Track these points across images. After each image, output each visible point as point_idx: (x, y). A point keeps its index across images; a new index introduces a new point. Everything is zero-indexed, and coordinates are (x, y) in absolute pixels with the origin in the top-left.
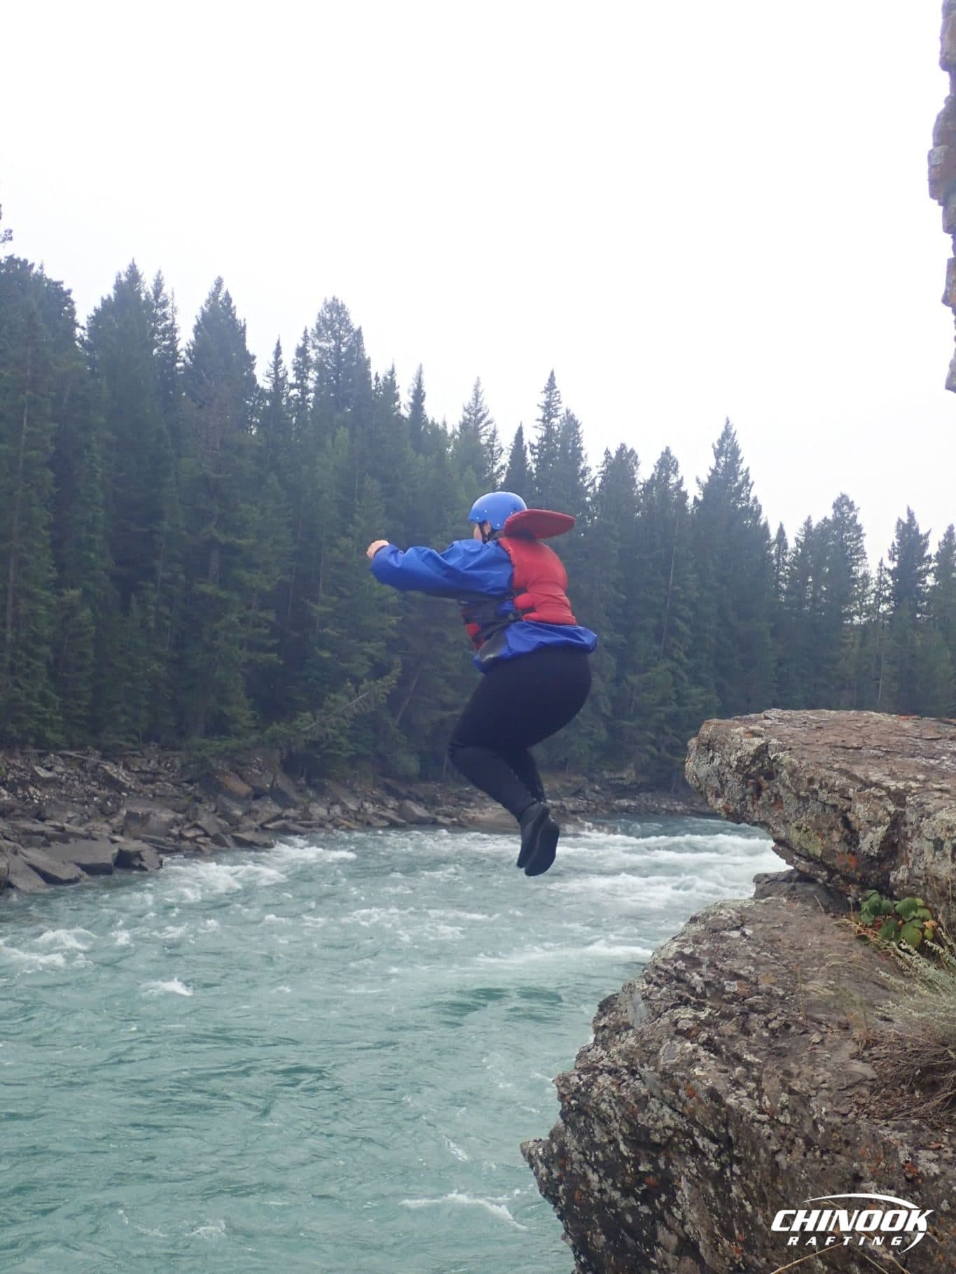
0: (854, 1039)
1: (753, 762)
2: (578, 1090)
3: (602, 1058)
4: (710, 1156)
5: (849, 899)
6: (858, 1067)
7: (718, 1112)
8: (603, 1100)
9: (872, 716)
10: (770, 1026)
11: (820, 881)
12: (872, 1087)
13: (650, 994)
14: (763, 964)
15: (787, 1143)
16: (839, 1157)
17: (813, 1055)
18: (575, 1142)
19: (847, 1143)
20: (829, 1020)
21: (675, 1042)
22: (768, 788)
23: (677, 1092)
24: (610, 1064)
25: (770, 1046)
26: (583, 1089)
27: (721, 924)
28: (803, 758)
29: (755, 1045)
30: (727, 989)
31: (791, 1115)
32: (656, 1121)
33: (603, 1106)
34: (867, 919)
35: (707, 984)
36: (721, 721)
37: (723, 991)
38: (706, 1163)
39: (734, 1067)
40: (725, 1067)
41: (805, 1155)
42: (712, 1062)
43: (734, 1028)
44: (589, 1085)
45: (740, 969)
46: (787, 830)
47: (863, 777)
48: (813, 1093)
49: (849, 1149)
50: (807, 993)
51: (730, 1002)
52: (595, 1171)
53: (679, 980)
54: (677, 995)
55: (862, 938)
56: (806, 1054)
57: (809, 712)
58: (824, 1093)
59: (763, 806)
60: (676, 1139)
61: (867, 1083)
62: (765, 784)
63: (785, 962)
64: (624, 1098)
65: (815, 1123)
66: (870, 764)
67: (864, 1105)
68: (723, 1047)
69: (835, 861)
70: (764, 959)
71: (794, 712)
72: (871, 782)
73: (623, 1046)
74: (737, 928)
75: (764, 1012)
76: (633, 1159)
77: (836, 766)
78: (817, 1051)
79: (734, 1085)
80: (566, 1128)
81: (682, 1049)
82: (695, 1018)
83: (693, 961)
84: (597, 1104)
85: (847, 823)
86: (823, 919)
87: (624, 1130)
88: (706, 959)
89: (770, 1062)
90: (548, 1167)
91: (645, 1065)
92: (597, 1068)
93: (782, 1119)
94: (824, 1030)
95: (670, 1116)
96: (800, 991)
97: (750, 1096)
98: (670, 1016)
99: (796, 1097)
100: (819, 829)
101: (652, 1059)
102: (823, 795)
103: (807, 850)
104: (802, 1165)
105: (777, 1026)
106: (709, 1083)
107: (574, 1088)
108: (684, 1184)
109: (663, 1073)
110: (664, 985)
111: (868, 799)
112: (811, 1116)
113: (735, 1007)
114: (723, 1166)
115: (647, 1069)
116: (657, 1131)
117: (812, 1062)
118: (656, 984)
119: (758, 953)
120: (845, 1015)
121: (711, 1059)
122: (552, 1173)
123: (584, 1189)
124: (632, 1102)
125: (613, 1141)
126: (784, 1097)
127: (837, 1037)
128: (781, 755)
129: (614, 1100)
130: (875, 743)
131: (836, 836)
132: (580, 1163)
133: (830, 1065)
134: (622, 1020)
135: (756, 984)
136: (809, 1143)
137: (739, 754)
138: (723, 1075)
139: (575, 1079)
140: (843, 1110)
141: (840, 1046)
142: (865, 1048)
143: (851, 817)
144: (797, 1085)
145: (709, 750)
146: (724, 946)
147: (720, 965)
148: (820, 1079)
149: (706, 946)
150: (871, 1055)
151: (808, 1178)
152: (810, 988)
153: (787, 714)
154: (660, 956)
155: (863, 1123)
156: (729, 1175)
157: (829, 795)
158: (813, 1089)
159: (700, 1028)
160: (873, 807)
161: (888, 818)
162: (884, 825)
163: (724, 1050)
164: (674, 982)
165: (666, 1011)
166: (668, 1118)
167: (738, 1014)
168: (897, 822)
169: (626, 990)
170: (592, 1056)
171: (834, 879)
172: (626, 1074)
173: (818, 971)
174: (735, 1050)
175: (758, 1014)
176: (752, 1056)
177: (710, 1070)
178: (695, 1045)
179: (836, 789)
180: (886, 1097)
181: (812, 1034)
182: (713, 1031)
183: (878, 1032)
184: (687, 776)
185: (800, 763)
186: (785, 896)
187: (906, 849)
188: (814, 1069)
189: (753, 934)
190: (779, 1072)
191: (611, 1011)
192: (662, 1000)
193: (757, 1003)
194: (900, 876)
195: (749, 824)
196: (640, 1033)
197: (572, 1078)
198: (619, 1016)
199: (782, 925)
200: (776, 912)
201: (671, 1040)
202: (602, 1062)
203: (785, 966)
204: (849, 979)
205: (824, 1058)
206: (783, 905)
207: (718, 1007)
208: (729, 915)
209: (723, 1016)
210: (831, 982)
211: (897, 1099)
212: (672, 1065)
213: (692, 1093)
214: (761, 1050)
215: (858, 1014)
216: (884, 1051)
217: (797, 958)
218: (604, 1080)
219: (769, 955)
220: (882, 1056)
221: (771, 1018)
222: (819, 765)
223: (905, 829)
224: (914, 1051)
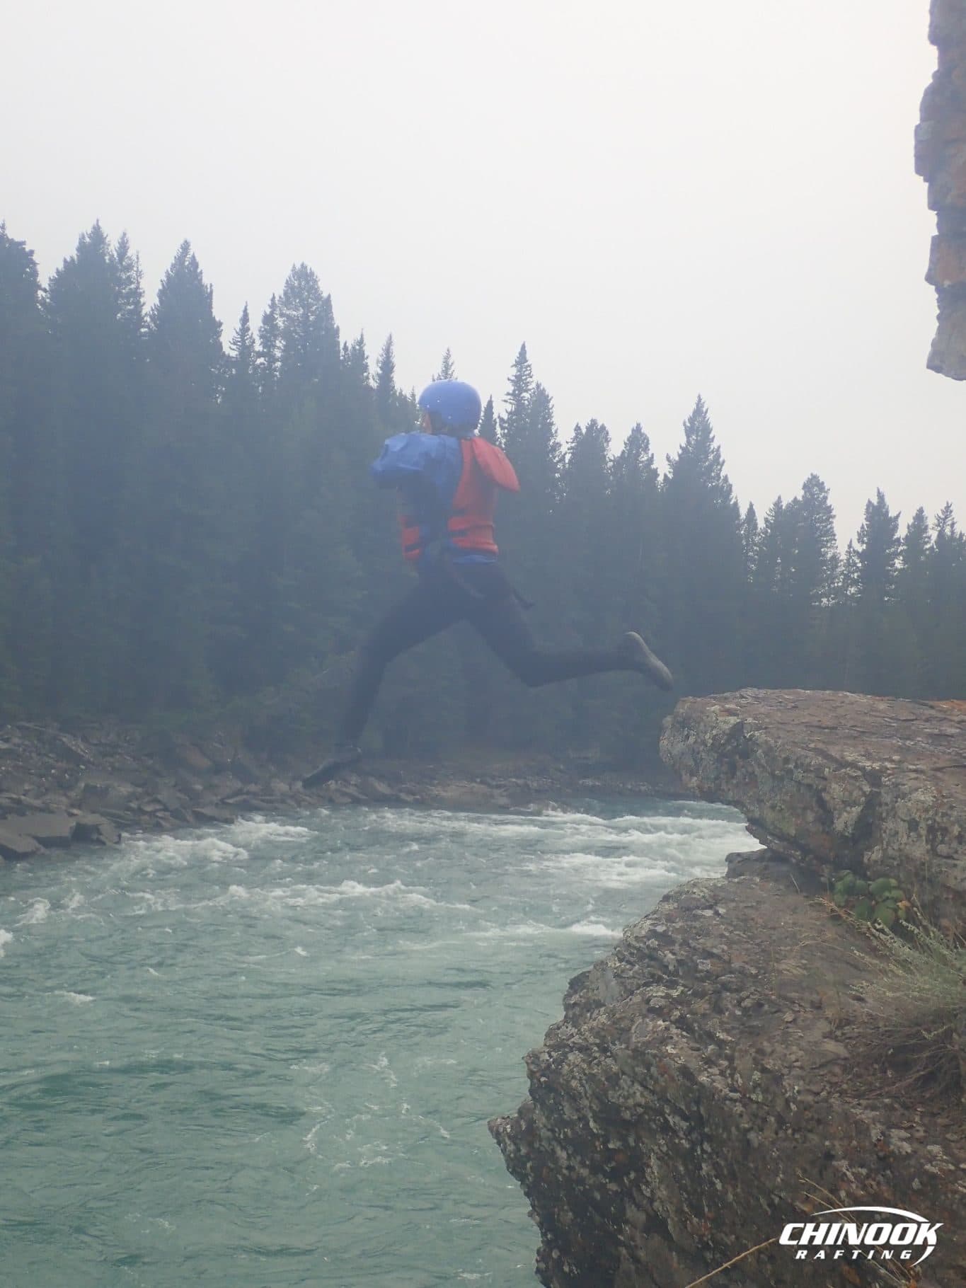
0: (827, 1018)
1: (728, 741)
2: (549, 1066)
3: (572, 1036)
4: (681, 1134)
5: (822, 879)
6: (831, 1046)
7: (690, 1090)
8: (574, 1077)
9: (847, 696)
10: (743, 1004)
11: (794, 861)
12: (844, 1065)
13: (622, 972)
14: (735, 943)
15: (759, 1122)
16: (810, 1136)
17: (786, 1034)
18: (544, 1120)
19: (819, 1122)
20: (801, 999)
21: (648, 1020)
22: (743, 767)
23: (649, 1070)
24: (581, 1041)
25: (743, 1024)
26: (553, 1066)
27: (694, 903)
28: (779, 738)
29: (728, 1023)
30: (700, 967)
31: (763, 1093)
32: (626, 1098)
33: (574, 1083)
34: (840, 898)
35: (680, 962)
36: (699, 699)
37: (697, 971)
38: (677, 1141)
39: (706, 1048)
40: (697, 1045)
41: (777, 1133)
42: (685, 1040)
43: (707, 1006)
44: (559, 1062)
45: (715, 947)
46: (761, 810)
47: (838, 756)
48: (785, 1071)
49: (821, 1127)
50: (780, 972)
51: (702, 980)
52: (563, 1148)
53: (652, 958)
54: (649, 973)
55: (835, 918)
56: (779, 1032)
57: (784, 691)
58: (796, 1072)
59: (737, 786)
60: (647, 1117)
61: (839, 1062)
62: (740, 763)
63: (758, 941)
64: (594, 1075)
65: (787, 1101)
66: (845, 744)
67: (836, 1083)
68: (696, 1025)
69: (809, 841)
70: (737, 937)
71: (772, 691)
72: (847, 762)
73: (595, 1024)
74: (710, 907)
75: (738, 991)
76: (603, 1136)
77: (812, 745)
78: (790, 1030)
79: (706, 1063)
80: (535, 1106)
81: (653, 1027)
82: (668, 996)
83: (665, 939)
84: (568, 1082)
85: (822, 803)
86: (796, 899)
87: (595, 1107)
88: (679, 937)
89: (743, 1040)
90: (515, 1144)
91: (617, 1043)
92: (568, 1045)
93: (754, 1097)
94: (797, 1009)
95: (642, 1095)
96: (774, 970)
97: (722, 1073)
98: (642, 994)
99: (769, 1076)
100: (794, 809)
101: (624, 1036)
103: (781, 829)
104: (773, 1143)
105: (749, 1005)
106: (681, 1061)
107: (543, 1065)
108: (653, 1161)
109: (635, 1050)
110: (637, 963)
111: (844, 779)
112: (784, 1094)
113: (707, 985)
114: (693, 1144)
115: (618, 1047)
116: (627, 1108)
117: (785, 1041)
118: (628, 962)
119: (731, 932)
120: (818, 994)
121: (683, 1037)
122: (519, 1150)
123: (552, 1166)
124: (603, 1079)
125: (583, 1119)
126: (757, 1076)
127: (810, 1016)
128: (757, 733)
129: (584, 1077)
130: (852, 723)
131: (810, 816)
132: (548, 1139)
134: (593, 998)
135: (729, 962)
136: (781, 1121)
137: (714, 732)
138: (695, 1053)
139: (547, 1057)
140: (815, 1088)
141: (813, 1025)
142: (839, 1027)
143: (826, 796)
144: (770, 1064)
145: (684, 728)
146: (697, 924)
147: (693, 943)
148: (793, 1057)
149: (678, 925)
150: (843, 1034)
151: (779, 1156)
152: (784, 966)
153: (762, 693)
154: (632, 934)
155: (835, 1101)
156: (699, 1153)
157: (805, 774)
158: (786, 1067)
159: (672, 1006)
160: (848, 786)
161: (863, 799)
162: (859, 805)
163: (696, 1028)
164: (647, 960)
165: (638, 989)
166: (639, 1095)
167: (710, 992)
168: (872, 802)
169: (598, 968)
170: (562, 1033)
171: (807, 859)
172: (597, 1052)
173: (791, 950)
174: (707, 1028)
175: (731, 992)
176: (725, 1034)
177: (682, 1048)
178: (667, 1023)
179: (812, 769)
180: (859, 1076)
181: (785, 1013)
182: (685, 1009)
183: (851, 1011)
184: (661, 754)
185: (776, 742)
186: (758, 875)
187: (881, 829)
188: (786, 1048)
189: (726, 913)
190: (753, 1050)
191: (584, 988)
192: (634, 977)
193: (730, 982)
194: (874, 857)
195: (722, 802)
196: (611, 1011)
197: (542, 1055)
198: (590, 994)
199: (754, 904)
200: (748, 890)
201: (643, 1018)
202: (572, 1040)
203: (758, 944)
204: (822, 959)
205: (796, 1037)
206: (756, 884)
207: (691, 986)
208: (702, 894)
209: (695, 994)
210: (804, 962)
211: (869, 1078)
212: (644, 1043)
213: (664, 1071)
214: (733, 1028)
215: (831, 993)
216: (857, 1031)
217: (770, 937)
218: (575, 1057)
219: (742, 934)
220: (855, 1035)
221: (744, 996)
222: (795, 744)
223: (880, 810)
224: (887, 1031)
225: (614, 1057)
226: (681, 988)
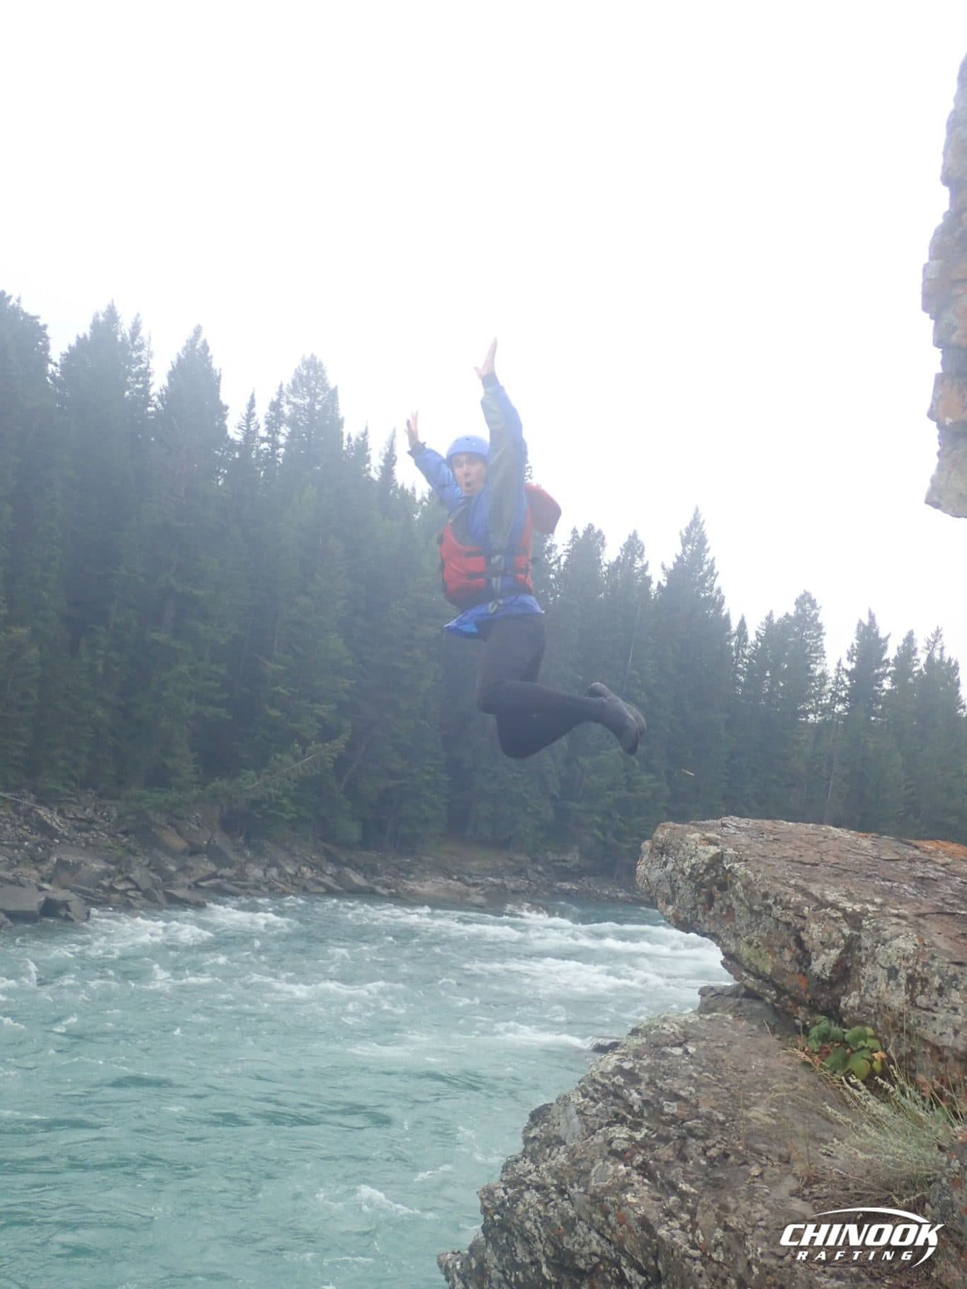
0: (795, 1174)
1: (707, 871)
2: (503, 1204)
3: (530, 1172)
6: (798, 1205)
7: (648, 1243)
8: (529, 1218)
9: (829, 831)
10: (708, 1154)
11: (768, 1000)
13: (585, 1109)
14: (703, 1085)
15: (718, 1283)
17: (751, 1192)
18: (495, 1259)
20: (770, 1151)
21: (608, 1163)
22: (721, 899)
23: (607, 1218)
24: (538, 1179)
25: (707, 1175)
26: (508, 1204)
27: (664, 1039)
28: (759, 871)
29: (692, 1173)
30: (666, 1110)
31: (725, 1253)
32: (582, 1246)
33: (528, 1225)
34: (814, 1045)
35: (646, 1103)
36: (678, 825)
37: (663, 1114)
39: (668, 1196)
40: (658, 1195)
42: (646, 1188)
43: (670, 1152)
44: (514, 1200)
45: (680, 1089)
46: (738, 945)
47: (819, 896)
48: (749, 1230)
50: (748, 1120)
51: (668, 1124)
53: (617, 1096)
54: (613, 1112)
56: (744, 1187)
57: (766, 822)
58: (761, 1232)
59: (714, 917)
60: (602, 1267)
62: (718, 895)
63: (727, 1085)
64: (550, 1218)
65: (750, 1264)
66: (826, 882)
68: (658, 1173)
69: (785, 980)
71: (751, 821)
72: (827, 901)
73: (553, 1163)
74: (680, 1045)
75: (703, 1138)
76: (555, 1283)
77: (792, 882)
78: (756, 1185)
79: (667, 1215)
80: (487, 1243)
81: (615, 1171)
82: (631, 1139)
83: (633, 1079)
84: (522, 1222)
85: (800, 943)
86: (770, 1040)
87: (548, 1252)
88: (646, 1076)
89: (706, 1194)
90: (464, 1283)
91: (575, 1185)
92: (525, 1182)
93: (715, 1256)
94: (764, 1162)
95: (598, 1243)
96: (741, 1118)
97: (683, 1228)
98: (605, 1134)
99: (732, 1234)
100: (771, 946)
101: (583, 1179)
102: (777, 911)
103: (756, 967)
105: (715, 1155)
106: (641, 1211)
107: (498, 1202)
109: (591, 1196)
110: (601, 1100)
111: (824, 919)
112: (746, 1255)
113: (672, 1130)
115: (576, 1189)
116: (582, 1256)
117: (751, 1196)
118: (592, 1099)
119: (700, 1073)
120: (786, 1146)
121: (645, 1184)
124: (559, 1223)
125: (536, 1263)
126: (719, 1233)
127: (777, 1171)
128: (736, 865)
129: (539, 1220)
130: (834, 860)
131: (787, 955)
133: (769, 1201)
134: (554, 1133)
135: (697, 1106)
137: (693, 861)
138: (656, 1203)
139: (502, 1193)
140: (780, 1251)
141: (780, 1181)
142: (808, 1184)
143: (804, 936)
144: (733, 1221)
145: (662, 854)
146: (665, 1063)
147: (660, 1084)
148: (758, 1216)
149: (647, 1062)
150: (811, 1193)
152: (751, 1114)
153: (743, 823)
154: (598, 1069)
155: (800, 1267)
157: (783, 912)
158: (750, 1226)
159: (635, 1150)
160: (828, 927)
161: (843, 941)
162: (838, 947)
163: (659, 1176)
164: (611, 1098)
165: (600, 1129)
166: (595, 1244)
167: (675, 1138)
168: (851, 945)
169: (560, 1102)
170: (520, 1169)
171: (782, 999)
172: (555, 1193)
173: (762, 1097)
174: (670, 1176)
175: (697, 1140)
176: (688, 1185)
177: (643, 1197)
178: (629, 1168)
179: (791, 906)
181: (751, 1166)
182: (648, 1154)
183: (819, 1167)
184: (638, 879)
185: (755, 875)
186: (730, 1012)
187: (859, 974)
188: (752, 1205)
189: (697, 1053)
190: (716, 1206)
191: (543, 1123)
192: (597, 1116)
193: (696, 1127)
194: (851, 1003)
196: (572, 1150)
197: (498, 1191)
198: (551, 1129)
199: (726, 1044)
200: (720, 1029)
201: (604, 1161)
202: (530, 1177)
203: (727, 1089)
204: (793, 1108)
205: (762, 1194)
206: (729, 1023)
207: (655, 1129)
208: (672, 1030)
209: (660, 1138)
210: (774, 1110)
212: (603, 1188)
213: (622, 1220)
214: (697, 1179)
215: (802, 1148)
216: (825, 1190)
217: (741, 1082)
218: (531, 1196)
219: (711, 1076)
220: (824, 1195)
221: (710, 1145)
222: (775, 879)
223: (860, 954)
224: (856, 1194)
225: (569, 1199)
226: (645, 1131)
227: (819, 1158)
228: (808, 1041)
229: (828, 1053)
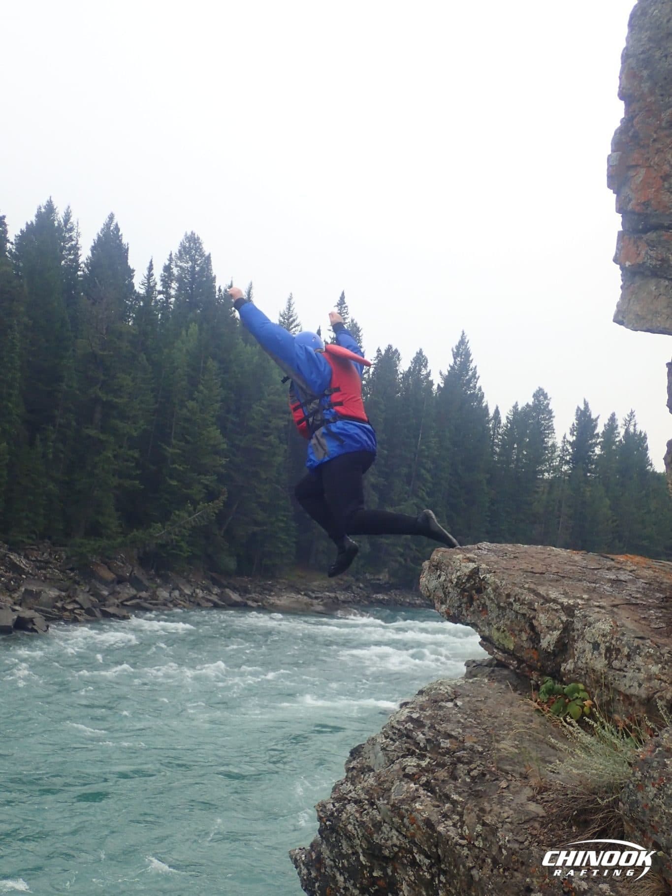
0: (531, 786)
1: (468, 580)
2: (332, 814)
3: (350, 791)
4: (424, 868)
5: (532, 682)
6: (533, 807)
7: (431, 836)
8: (350, 823)
9: (553, 550)
10: (471, 774)
11: (512, 668)
12: (542, 822)
13: (387, 746)
14: (468, 727)
15: (480, 862)
16: (516, 874)
17: (501, 797)
18: (328, 852)
19: (523, 864)
20: (513, 771)
21: (403, 783)
22: (478, 599)
23: (402, 820)
24: (356, 796)
25: (470, 789)
26: (336, 814)
27: (440, 697)
28: (503, 579)
29: (460, 788)
30: (442, 745)
31: (483, 841)
32: (386, 840)
33: (350, 827)
34: (543, 697)
35: (428, 741)
37: (440, 748)
38: (421, 873)
39: (444, 803)
40: (437, 803)
41: (492, 871)
42: (429, 799)
43: (446, 774)
44: (340, 811)
45: (452, 730)
46: (490, 630)
47: (545, 595)
48: (500, 825)
49: (524, 868)
50: (499, 750)
51: (444, 755)
52: (341, 874)
53: (408, 737)
54: (406, 748)
55: (539, 711)
56: (496, 796)
57: (508, 545)
58: (507, 826)
59: (473, 612)
60: (400, 854)
61: (539, 819)
62: (476, 597)
63: (484, 727)
64: (364, 822)
65: (500, 848)
66: (550, 585)
67: (536, 835)
68: (437, 788)
69: (523, 654)
70: (469, 724)
71: (499, 545)
72: (551, 598)
73: (366, 784)
74: (452, 700)
75: (467, 763)
76: (369, 867)
77: (526, 586)
78: (504, 794)
79: (443, 817)
80: (322, 842)
81: (408, 788)
82: (418, 766)
83: (418, 723)
84: (345, 826)
85: (532, 628)
86: (512, 695)
87: (364, 846)
88: (428, 722)
89: (470, 801)
90: (308, 869)
91: (381, 799)
92: (347, 799)
93: (476, 843)
94: (510, 778)
95: (397, 837)
96: (494, 749)
97: (454, 825)
98: (400, 763)
99: (488, 828)
100: (513, 630)
101: (385, 796)
102: (516, 606)
103: (503, 645)
104: (489, 878)
105: (476, 774)
106: (426, 815)
107: (329, 813)
108: (404, 887)
109: (393, 806)
110: (398, 740)
111: (548, 611)
112: (498, 842)
113: (447, 759)
114: (433, 876)
115: (382, 802)
116: (387, 847)
117: (500, 803)
118: (392, 739)
119: (466, 719)
120: (525, 767)
121: (428, 796)
122: (310, 874)
123: (333, 887)
124: (370, 825)
125: (356, 853)
126: (479, 828)
127: (519, 784)
128: (488, 576)
129: (357, 824)
130: (555, 570)
131: (524, 636)
132: (331, 867)
133: (513, 805)
134: (366, 764)
135: (463, 742)
136: (495, 862)
137: (458, 574)
138: (436, 809)
139: (331, 806)
140: (520, 839)
141: (521, 791)
142: (538, 794)
143: (535, 622)
144: (489, 819)
145: (437, 569)
146: (441, 713)
147: (438, 727)
148: (505, 815)
149: (428, 714)
150: (542, 798)
151: (493, 888)
152: (501, 746)
153: (493, 546)
154: (395, 719)
155: (534, 849)
156: (437, 882)
157: (521, 606)
158: (500, 822)
159: (421, 773)
160: (551, 616)
161: (561, 625)
162: (559, 630)
163: (438, 791)
164: (405, 738)
165: (398, 758)
166: (395, 838)
167: (449, 764)
168: (567, 628)
169: (370, 742)
170: (344, 789)
171: (521, 667)
172: (367, 805)
173: (508, 734)
174: (445, 790)
175: (463, 765)
176: (457, 796)
177: (427, 805)
178: (417, 786)
179: (526, 602)
180: (552, 830)
181: (501, 781)
182: (430, 775)
183: (547, 780)
184: (421, 588)
185: (501, 582)
186: (486, 677)
187: (573, 648)
188: (501, 808)
189: (463, 705)
190: (476, 809)
191: (359, 757)
192: (395, 751)
193: (463, 756)
194: (568, 667)
195: (463, 624)
196: (378, 775)
197: (328, 805)
198: (364, 761)
199: (483, 699)
200: (479, 689)
201: (400, 782)
202: (350, 795)
203: (483, 729)
204: (529, 740)
205: (508, 800)
206: (485, 684)
207: (435, 758)
208: (446, 691)
209: (438, 765)
210: (517, 743)
211: (560, 832)
212: (400, 800)
213: (413, 821)
214: (464, 791)
215: (535, 767)
216: (552, 796)
217: (493, 724)
218: (351, 808)
219: (473, 721)
220: (550, 799)
221: (473, 768)
222: (514, 584)
223: (573, 634)
224: (573, 797)
225: (377, 808)
226: (428, 760)
227: (547, 774)
228: (539, 694)
229: (553, 702)
